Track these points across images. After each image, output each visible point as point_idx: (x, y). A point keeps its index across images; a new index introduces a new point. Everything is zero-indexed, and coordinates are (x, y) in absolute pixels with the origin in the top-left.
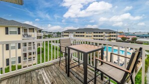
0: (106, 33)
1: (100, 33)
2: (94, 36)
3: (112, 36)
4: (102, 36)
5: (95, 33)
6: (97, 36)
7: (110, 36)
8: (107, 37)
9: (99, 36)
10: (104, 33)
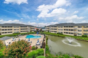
0: (29, 27)
1: (25, 27)
2: (21, 29)
3: (32, 29)
4: (26, 29)
5: (21, 27)
6: (23, 29)
7: (31, 29)
8: (29, 29)
9: (25, 29)
10: (28, 27)
